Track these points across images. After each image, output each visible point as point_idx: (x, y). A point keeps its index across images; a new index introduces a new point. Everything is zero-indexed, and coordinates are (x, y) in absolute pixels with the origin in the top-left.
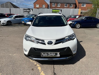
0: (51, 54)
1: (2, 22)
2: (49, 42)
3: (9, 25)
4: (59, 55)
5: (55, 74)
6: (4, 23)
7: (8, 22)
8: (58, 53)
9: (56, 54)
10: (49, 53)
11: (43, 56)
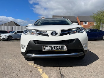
0: (56, 48)
1: (2, 37)
2: (53, 32)
3: (10, 40)
4: (65, 49)
5: (62, 75)
6: (5, 38)
7: (9, 36)
8: (65, 45)
9: (62, 48)
10: (53, 46)
11: (46, 50)
